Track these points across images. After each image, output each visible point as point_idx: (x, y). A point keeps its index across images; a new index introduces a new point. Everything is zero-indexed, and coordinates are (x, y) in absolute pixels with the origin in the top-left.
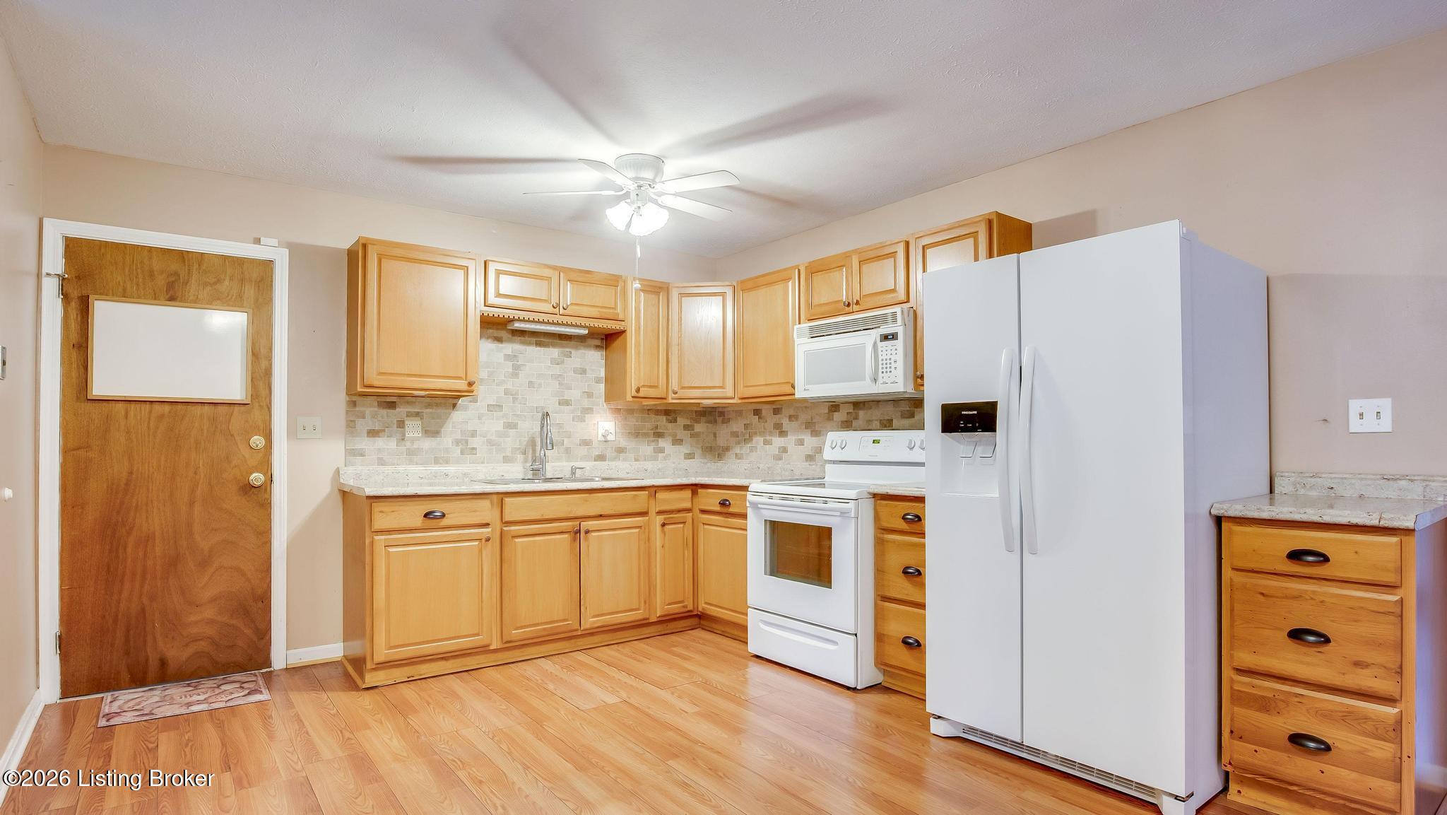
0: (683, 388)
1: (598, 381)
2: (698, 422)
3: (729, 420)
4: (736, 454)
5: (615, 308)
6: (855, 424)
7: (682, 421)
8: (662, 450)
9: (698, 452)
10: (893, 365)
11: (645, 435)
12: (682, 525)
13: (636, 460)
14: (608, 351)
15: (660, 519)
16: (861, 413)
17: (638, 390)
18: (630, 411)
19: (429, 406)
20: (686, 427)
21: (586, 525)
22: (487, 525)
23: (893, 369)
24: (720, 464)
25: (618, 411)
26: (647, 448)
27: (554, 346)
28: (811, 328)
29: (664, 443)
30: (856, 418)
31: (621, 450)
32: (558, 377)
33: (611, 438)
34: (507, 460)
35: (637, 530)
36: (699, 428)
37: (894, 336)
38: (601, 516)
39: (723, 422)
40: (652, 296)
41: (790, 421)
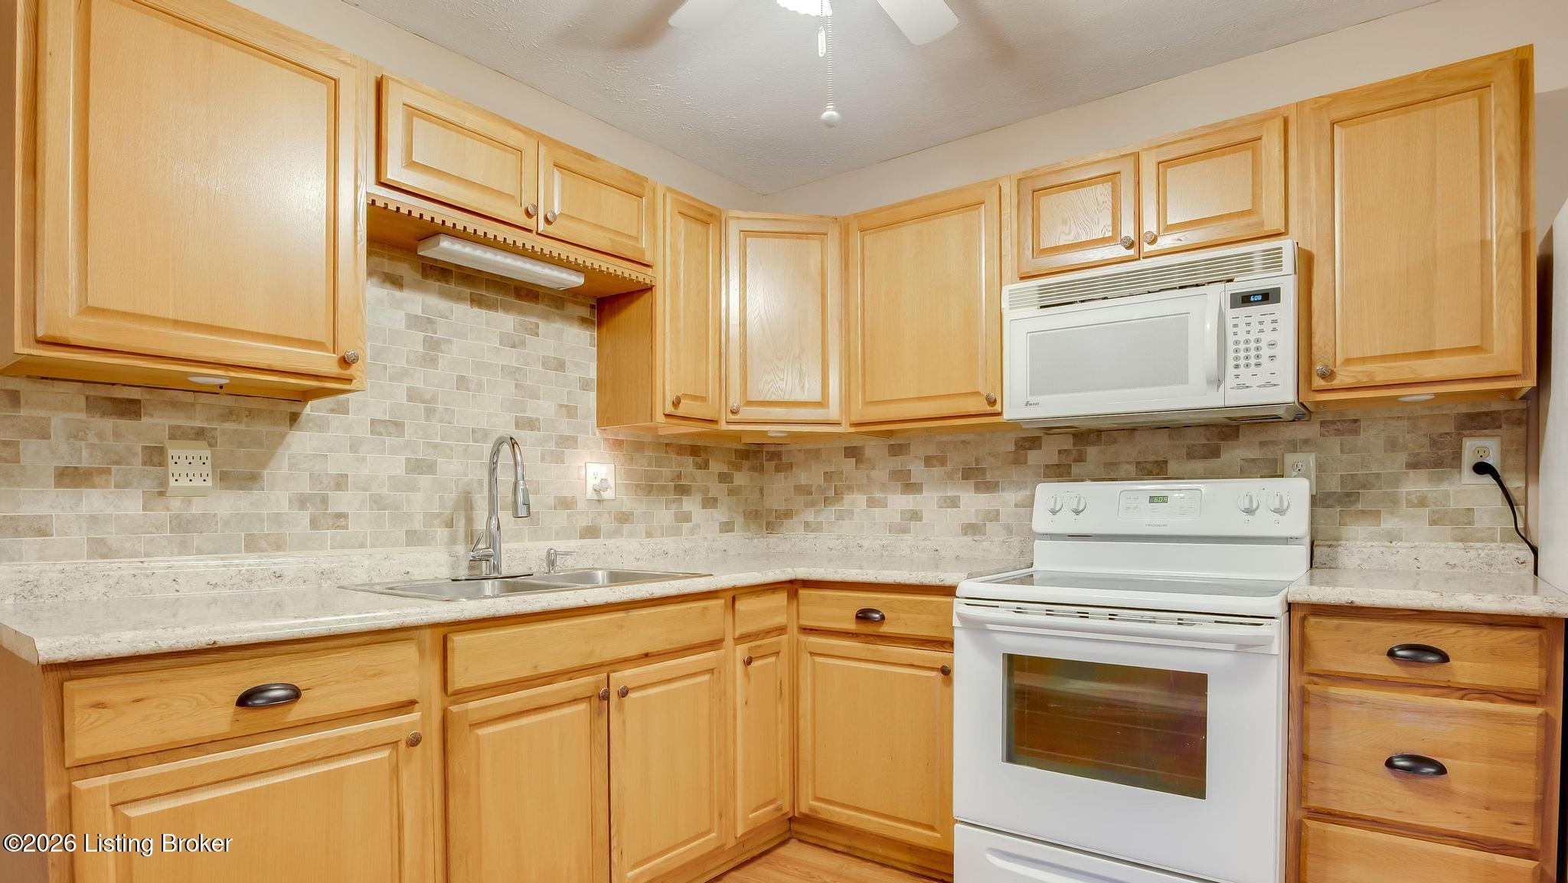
0: (750, 403)
1: (585, 386)
2: (738, 468)
3: (790, 466)
4: (807, 525)
5: (636, 239)
6: (1076, 469)
7: (716, 466)
8: (686, 517)
9: (739, 520)
10: (1266, 352)
11: (663, 489)
12: (773, 659)
13: (649, 535)
14: (604, 330)
15: (741, 651)
16: (1092, 452)
17: (676, 403)
18: (638, 446)
19: (229, 414)
20: (724, 478)
21: (623, 677)
22: (408, 705)
23: (1264, 360)
24: (773, 539)
25: (618, 444)
26: (664, 515)
27: (507, 308)
29: (691, 504)
30: (1080, 459)
31: (624, 518)
32: (512, 372)
33: (609, 494)
34: (414, 538)
35: (706, 677)
36: (740, 478)
37: (1268, 296)
38: (647, 655)
39: (778, 470)
40: (698, 228)
41: (926, 466)
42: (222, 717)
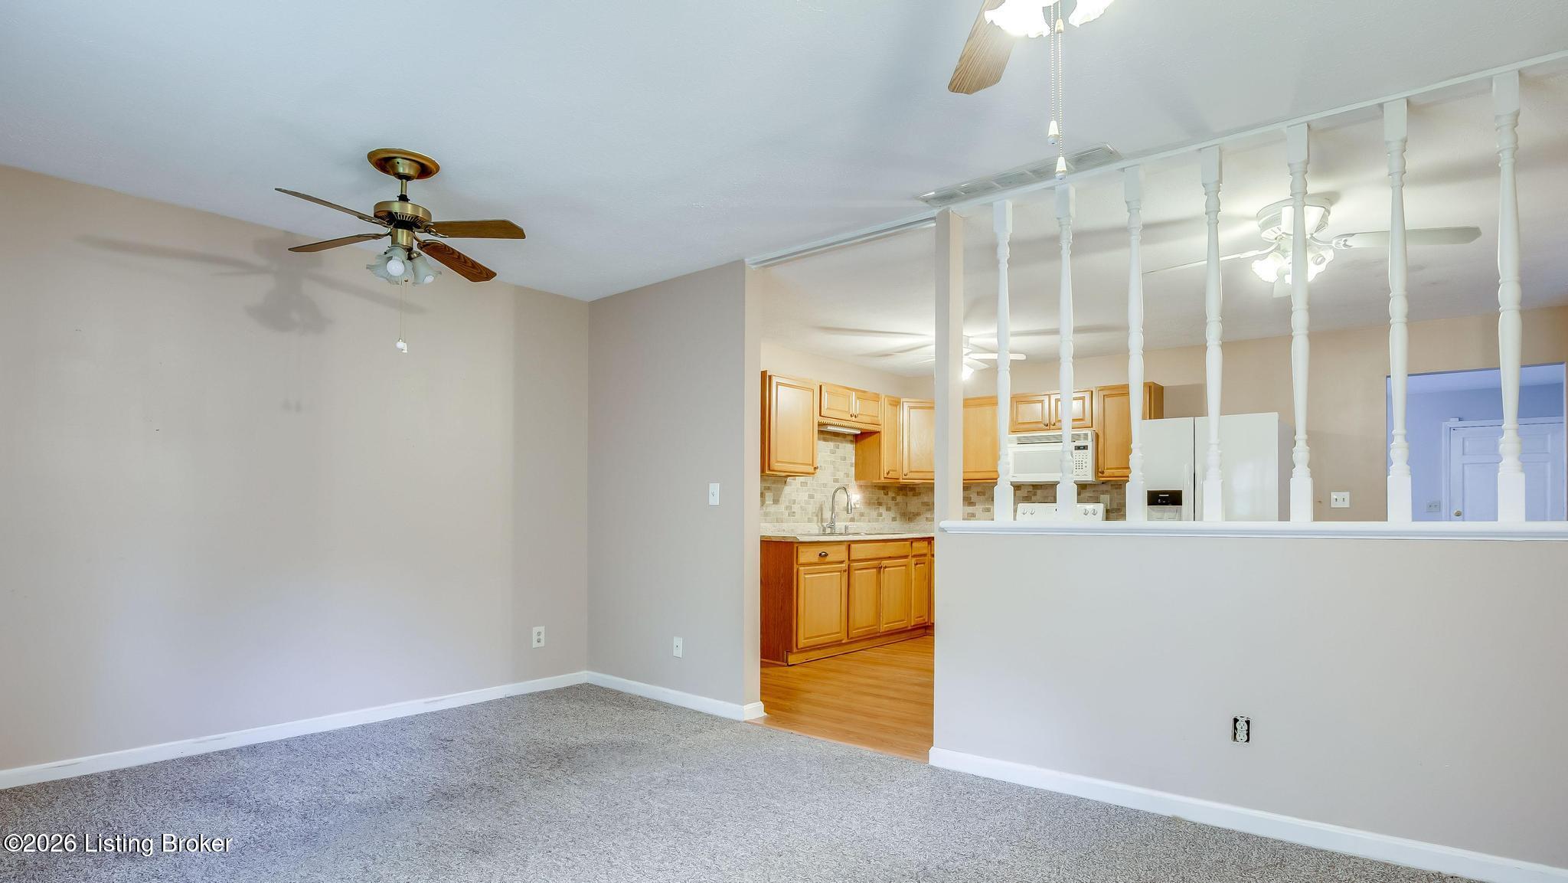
0: (911, 472)
1: (851, 466)
2: (898, 495)
3: (920, 494)
4: (927, 518)
5: (877, 417)
6: (1033, 498)
7: (891, 494)
8: (880, 515)
9: (898, 516)
10: (1084, 465)
11: (874, 503)
12: (922, 565)
13: (869, 522)
14: (858, 444)
15: (914, 561)
16: (1039, 492)
17: (888, 473)
18: (866, 487)
19: (774, 483)
20: (894, 499)
21: (885, 563)
22: (842, 562)
23: (1084, 467)
24: (912, 525)
25: (861, 486)
26: (874, 514)
27: (831, 440)
28: (1019, 439)
29: (882, 510)
30: (1035, 494)
31: (862, 515)
32: (833, 462)
33: (857, 506)
34: (810, 520)
35: (904, 568)
36: (899, 499)
37: (1085, 448)
38: (890, 557)
39: (914, 495)
40: (894, 408)
41: (978, 495)
42: (815, 559)
